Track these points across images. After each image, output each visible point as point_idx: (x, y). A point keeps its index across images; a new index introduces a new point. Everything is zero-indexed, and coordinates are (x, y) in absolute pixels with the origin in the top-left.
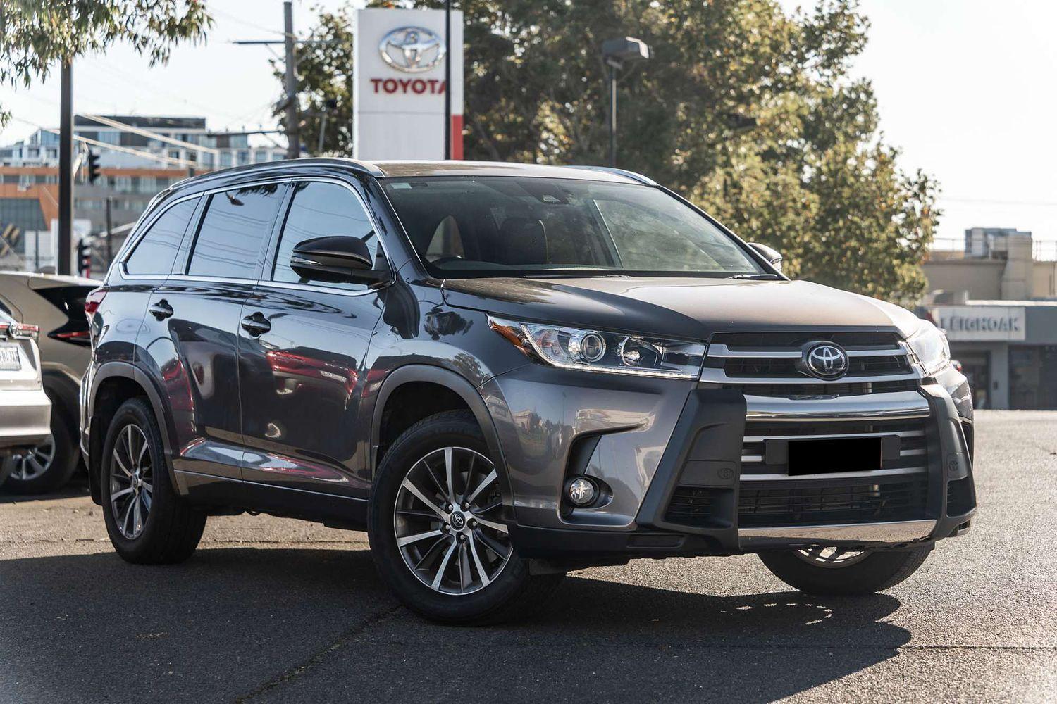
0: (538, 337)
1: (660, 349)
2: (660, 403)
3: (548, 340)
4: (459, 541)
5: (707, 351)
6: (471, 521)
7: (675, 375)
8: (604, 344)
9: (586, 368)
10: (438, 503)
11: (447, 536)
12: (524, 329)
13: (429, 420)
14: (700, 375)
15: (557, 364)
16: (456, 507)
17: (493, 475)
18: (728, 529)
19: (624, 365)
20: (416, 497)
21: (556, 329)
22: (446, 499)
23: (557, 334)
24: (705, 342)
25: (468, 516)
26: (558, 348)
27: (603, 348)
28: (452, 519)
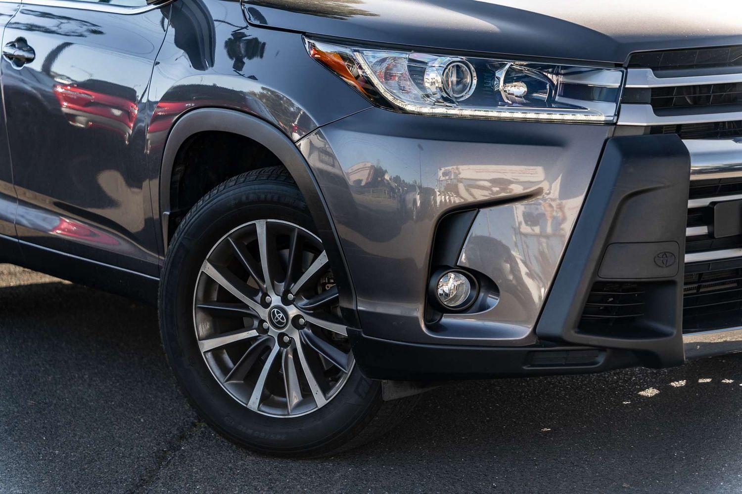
0: (378, 68)
1: (554, 78)
2: (563, 159)
3: (394, 72)
4: (282, 344)
5: (624, 80)
6: (297, 317)
7: (580, 117)
8: (474, 74)
9: (452, 112)
10: (251, 293)
11: (265, 337)
12: (358, 57)
13: (232, 183)
14: (618, 114)
15: (410, 108)
16: (275, 300)
17: (323, 259)
18: (668, 338)
19: (505, 104)
20: (221, 287)
21: (404, 56)
22: (261, 289)
23: (406, 63)
24: (620, 66)
25: (292, 311)
26: (409, 84)
27: (472, 81)
28: (272, 316)
